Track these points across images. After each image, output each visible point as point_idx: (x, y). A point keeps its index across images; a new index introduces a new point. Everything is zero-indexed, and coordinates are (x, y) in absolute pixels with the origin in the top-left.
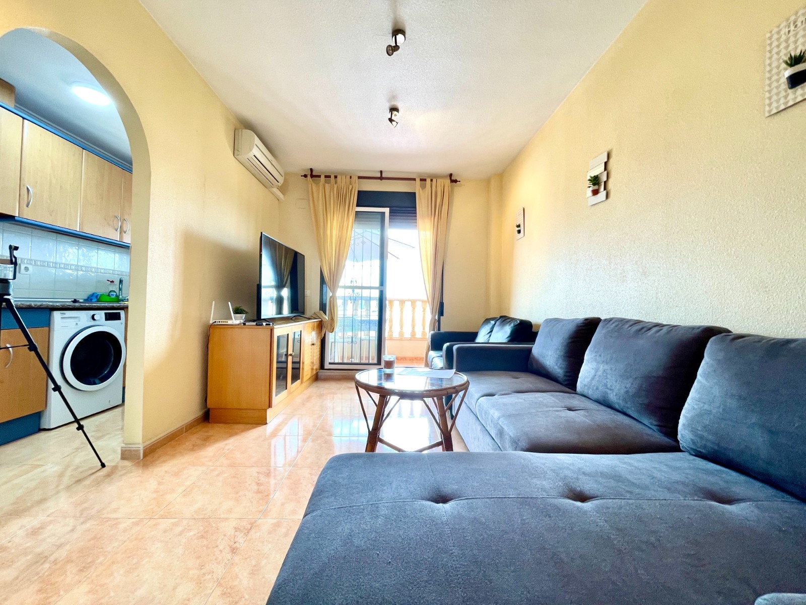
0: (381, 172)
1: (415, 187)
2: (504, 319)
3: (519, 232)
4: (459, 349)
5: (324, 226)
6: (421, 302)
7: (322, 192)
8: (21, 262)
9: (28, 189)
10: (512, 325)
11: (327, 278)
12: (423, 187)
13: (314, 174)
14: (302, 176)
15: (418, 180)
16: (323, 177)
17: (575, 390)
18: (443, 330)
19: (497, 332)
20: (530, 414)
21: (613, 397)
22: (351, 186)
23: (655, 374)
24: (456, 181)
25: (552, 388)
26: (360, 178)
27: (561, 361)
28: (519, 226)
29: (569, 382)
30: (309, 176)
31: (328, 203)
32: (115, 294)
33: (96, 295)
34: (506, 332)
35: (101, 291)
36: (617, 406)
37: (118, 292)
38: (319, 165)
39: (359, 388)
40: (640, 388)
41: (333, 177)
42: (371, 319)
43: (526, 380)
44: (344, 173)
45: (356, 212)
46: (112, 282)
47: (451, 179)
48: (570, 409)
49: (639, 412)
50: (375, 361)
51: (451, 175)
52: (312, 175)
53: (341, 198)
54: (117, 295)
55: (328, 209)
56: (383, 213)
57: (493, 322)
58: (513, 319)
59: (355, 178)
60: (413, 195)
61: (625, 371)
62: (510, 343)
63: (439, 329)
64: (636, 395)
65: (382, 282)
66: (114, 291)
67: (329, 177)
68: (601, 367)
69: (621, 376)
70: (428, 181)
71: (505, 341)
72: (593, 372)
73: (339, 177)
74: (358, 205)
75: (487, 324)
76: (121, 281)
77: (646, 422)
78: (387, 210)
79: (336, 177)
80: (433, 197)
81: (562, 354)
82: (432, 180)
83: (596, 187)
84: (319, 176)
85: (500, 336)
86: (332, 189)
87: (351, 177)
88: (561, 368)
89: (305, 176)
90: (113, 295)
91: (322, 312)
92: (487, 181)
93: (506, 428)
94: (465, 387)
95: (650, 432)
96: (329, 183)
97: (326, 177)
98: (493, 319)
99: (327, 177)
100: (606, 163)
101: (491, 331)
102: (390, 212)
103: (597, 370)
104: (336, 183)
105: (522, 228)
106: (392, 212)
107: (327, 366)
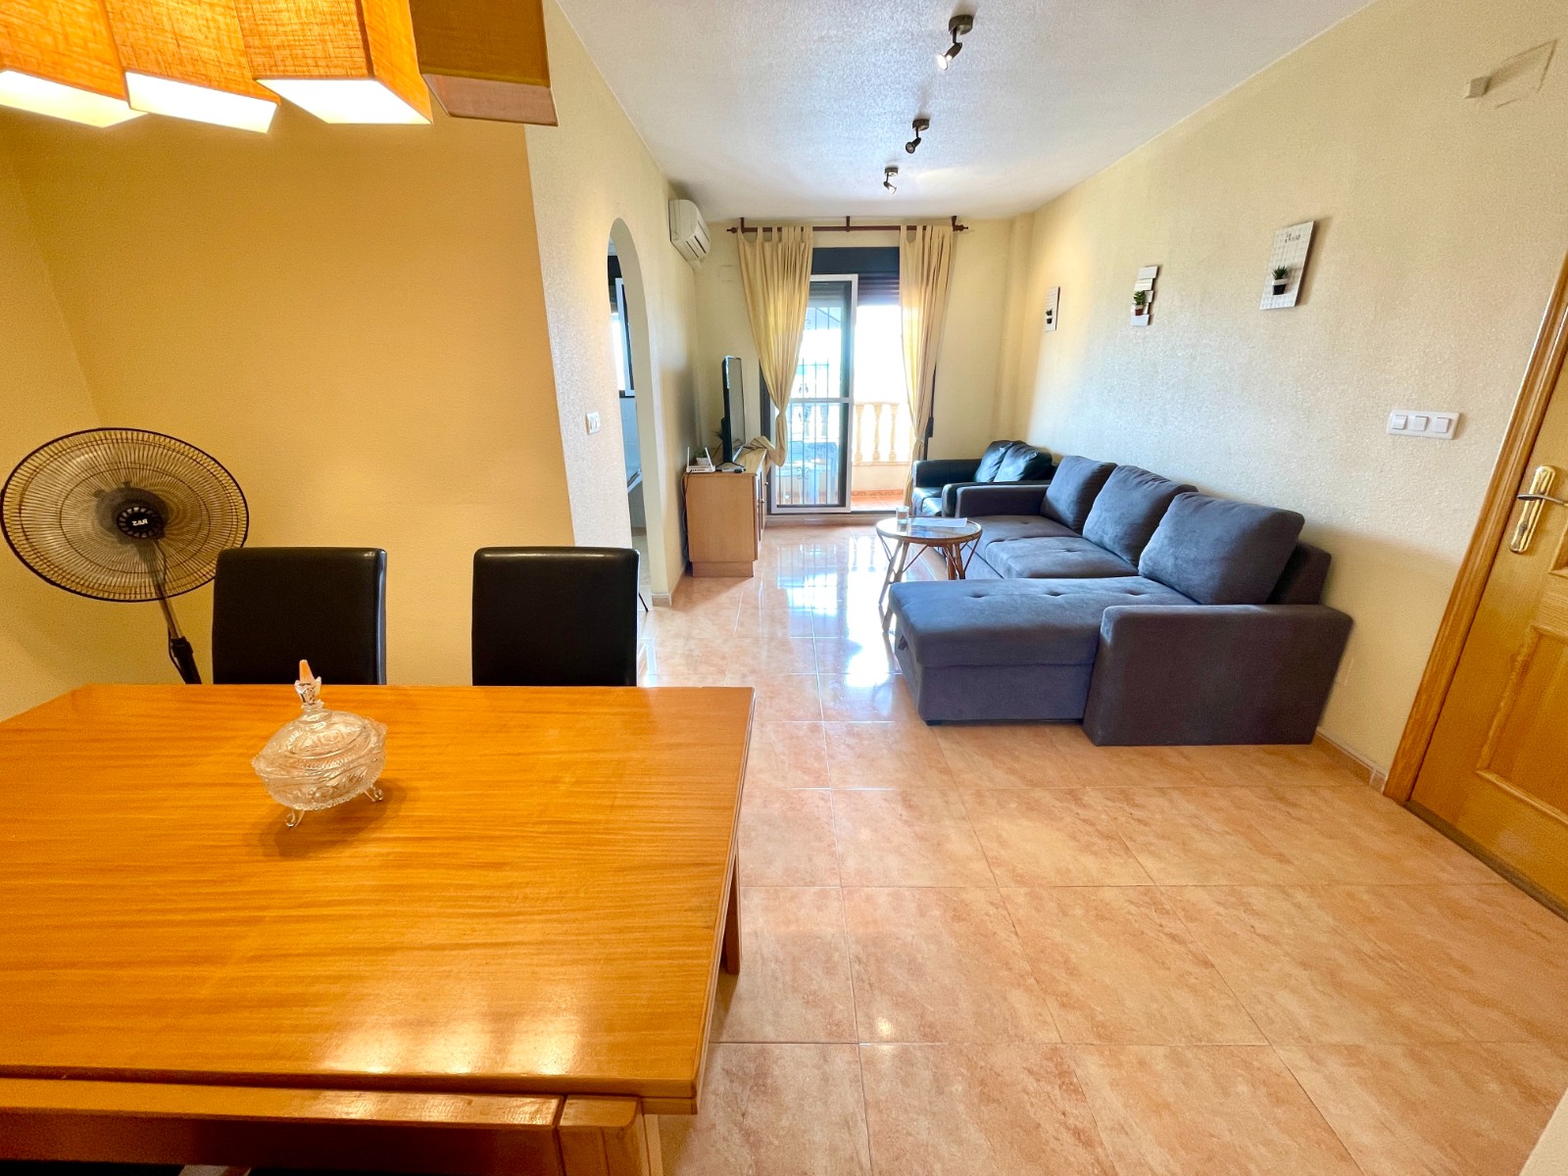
0: (848, 218)
1: (900, 239)
2: (1019, 447)
3: (1050, 321)
4: (964, 493)
5: (765, 304)
6: (889, 406)
7: (760, 256)
10: (1028, 458)
11: (772, 390)
12: (911, 240)
13: (746, 226)
14: (728, 231)
15: (904, 229)
16: (760, 231)
17: (1081, 534)
18: (930, 458)
19: (1008, 466)
20: (1034, 555)
21: (1107, 540)
22: (803, 245)
23: (1137, 522)
24: (961, 228)
25: (1060, 533)
26: (816, 229)
27: (1072, 506)
28: (1049, 313)
29: (1077, 528)
30: (739, 231)
31: (769, 273)
34: (1019, 467)
36: (1108, 547)
38: (754, 212)
39: (884, 538)
40: (1125, 534)
41: (775, 230)
42: (829, 441)
43: (1036, 524)
44: (791, 223)
45: (811, 283)
47: (954, 224)
48: (1069, 551)
49: (1121, 551)
50: (836, 502)
51: (954, 218)
52: (743, 227)
53: (789, 268)
55: (769, 283)
56: (849, 284)
57: (1002, 450)
58: (1030, 449)
59: (808, 231)
60: (896, 251)
61: (1120, 518)
62: (1022, 482)
63: (925, 457)
64: (1122, 539)
65: (846, 390)
67: (770, 230)
68: (1104, 514)
69: (1116, 522)
70: (920, 229)
71: (1016, 479)
72: (1096, 518)
73: (785, 231)
74: (814, 272)
75: (994, 451)
77: (1124, 558)
78: (855, 278)
79: (780, 229)
80: (925, 255)
81: (1075, 499)
82: (924, 228)
83: (1140, 307)
84: (755, 230)
85: (1010, 471)
86: (774, 251)
87: (802, 229)
88: (1072, 513)
89: (734, 230)
91: (765, 438)
92: (1010, 223)
93: (1013, 565)
94: (977, 536)
95: (1124, 564)
96: (769, 240)
97: (765, 230)
98: (1003, 443)
99: (768, 230)
100: (1154, 280)
101: (1000, 462)
102: (859, 281)
103: (1100, 517)
104: (780, 240)
105: (1054, 316)
106: (863, 280)
107: (774, 510)
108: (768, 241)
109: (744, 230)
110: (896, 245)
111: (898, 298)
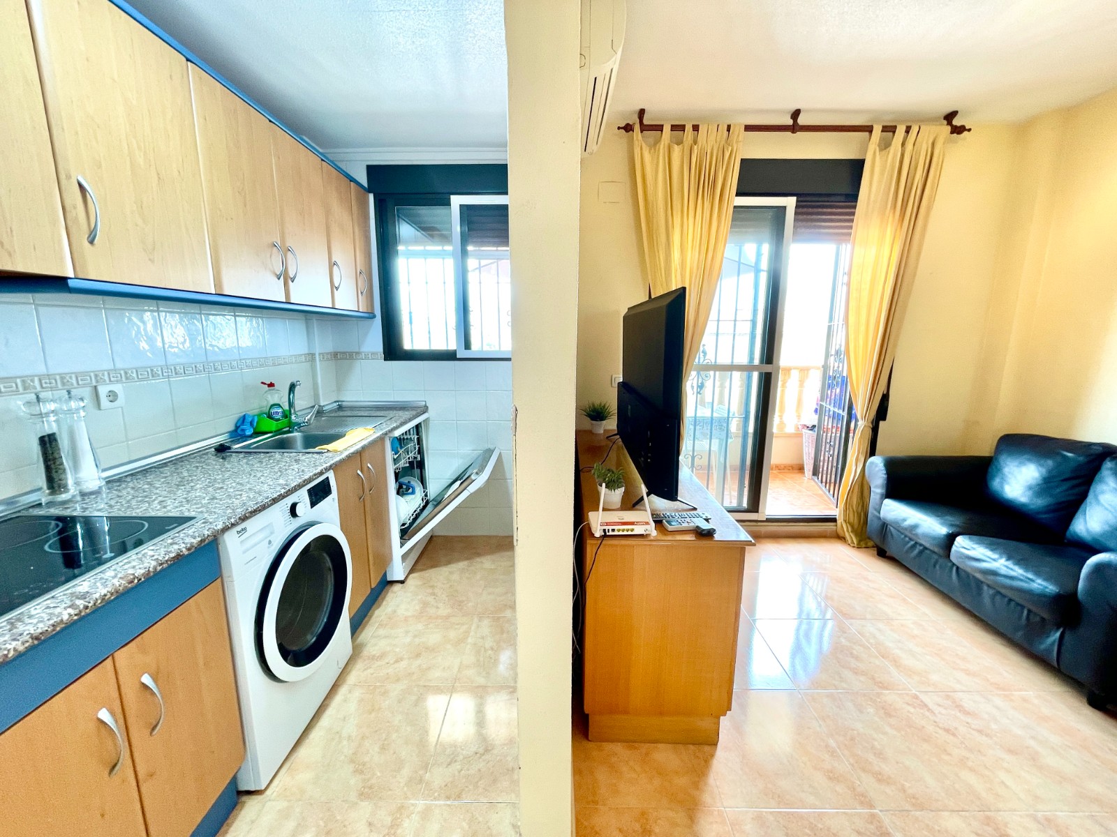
0: (796, 112)
1: (868, 147)
7: (665, 170)
8: (97, 382)
9: (81, 186)
12: (885, 147)
13: (646, 122)
14: (619, 128)
15: (877, 130)
16: (667, 129)
22: (728, 149)
24: (958, 130)
26: (749, 128)
30: (637, 128)
31: (675, 192)
32: (280, 410)
33: (250, 419)
35: (254, 407)
37: (287, 408)
38: (659, 100)
41: (689, 128)
44: (714, 119)
45: (735, 207)
46: (271, 385)
47: (950, 123)
51: (950, 117)
52: (642, 124)
53: (705, 183)
54: (284, 412)
56: (784, 210)
59: (738, 131)
60: (859, 164)
66: (279, 405)
67: (681, 128)
70: (901, 130)
73: (703, 130)
74: (739, 193)
76: (292, 387)
78: (790, 202)
79: (696, 128)
82: (908, 130)
86: (686, 158)
87: (729, 128)
89: (628, 128)
90: (277, 413)
92: (1022, 130)
96: (680, 142)
97: (675, 128)
99: (677, 128)
102: (797, 207)
104: (695, 142)
106: (803, 207)
108: (678, 144)
109: (644, 128)
110: (861, 158)
111: (850, 234)
